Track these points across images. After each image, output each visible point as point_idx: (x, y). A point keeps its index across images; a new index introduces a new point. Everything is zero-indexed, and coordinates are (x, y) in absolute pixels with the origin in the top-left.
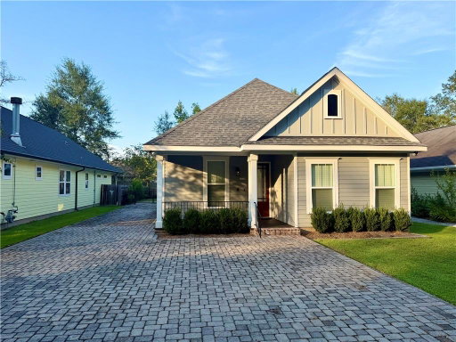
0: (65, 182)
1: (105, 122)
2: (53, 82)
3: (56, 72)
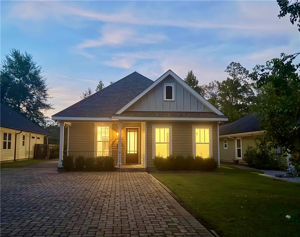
0: (7, 141)
1: (42, 97)
2: (3, 67)
3: (5, 60)
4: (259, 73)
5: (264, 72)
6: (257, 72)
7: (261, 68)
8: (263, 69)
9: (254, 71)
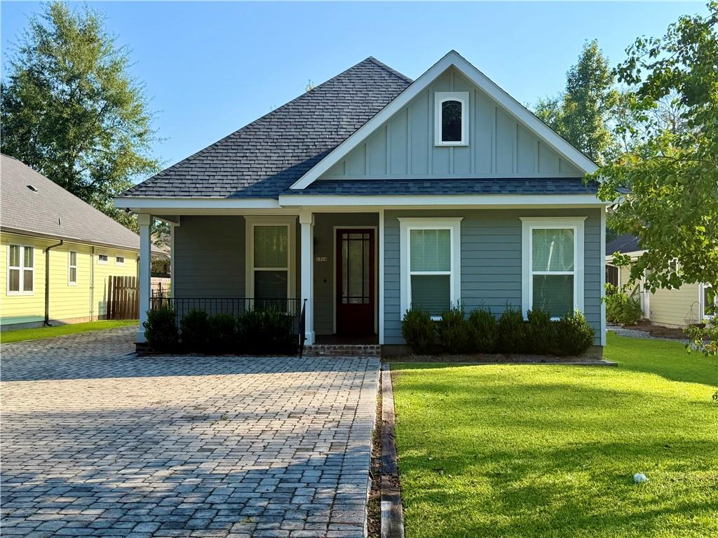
0: (22, 269)
1: (136, 140)
2: (21, 52)
3: (28, 30)
4: (645, 64)
5: (659, 58)
6: (638, 59)
7: (649, 47)
8: (654, 50)
9: (631, 55)
